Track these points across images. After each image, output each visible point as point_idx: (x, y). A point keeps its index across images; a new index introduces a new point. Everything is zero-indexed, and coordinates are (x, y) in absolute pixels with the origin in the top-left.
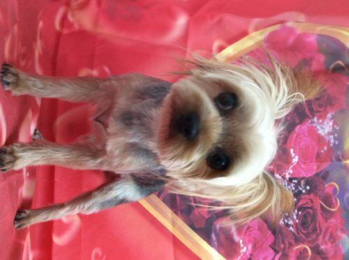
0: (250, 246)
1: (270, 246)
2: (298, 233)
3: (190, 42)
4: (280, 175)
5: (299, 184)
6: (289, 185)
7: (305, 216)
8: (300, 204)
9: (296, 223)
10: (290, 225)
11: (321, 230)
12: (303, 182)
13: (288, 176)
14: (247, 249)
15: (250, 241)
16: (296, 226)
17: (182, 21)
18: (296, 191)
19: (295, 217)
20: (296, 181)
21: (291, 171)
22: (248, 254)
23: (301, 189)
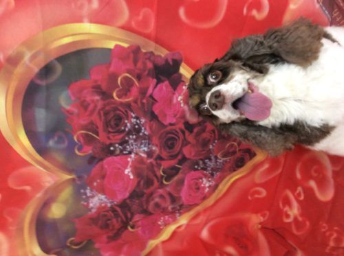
0: (175, 101)
1: (157, 102)
2: (126, 111)
4: (141, 156)
5: (121, 151)
6: (132, 149)
7: (117, 125)
8: (121, 136)
9: (128, 120)
10: (134, 118)
11: (99, 113)
12: (118, 152)
13: (133, 156)
14: (177, 98)
15: (175, 105)
16: (128, 117)
18: (125, 145)
19: (128, 125)
20: (125, 152)
21: (129, 159)
22: (177, 95)
23: (120, 147)
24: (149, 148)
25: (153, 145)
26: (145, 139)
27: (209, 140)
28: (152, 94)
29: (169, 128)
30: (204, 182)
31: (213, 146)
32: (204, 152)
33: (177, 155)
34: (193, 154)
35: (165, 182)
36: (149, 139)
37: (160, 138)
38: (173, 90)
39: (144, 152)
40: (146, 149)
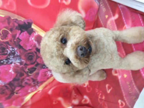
0: (30, 40)
1: (22, 41)
2: (7, 45)
4: (17, 64)
5: (7, 63)
6: (12, 62)
7: (3, 52)
8: (6, 56)
9: (8, 49)
10: (11, 48)
12: (5, 63)
13: (13, 64)
14: (31, 39)
15: (30, 42)
16: (8, 48)
18: (8, 60)
19: (9, 51)
20: (9, 63)
21: (11, 66)
22: (31, 37)
23: (6, 61)
24: (20, 61)
25: (22, 59)
26: (18, 57)
28: (19, 37)
29: (29, 51)
33: (34, 63)
35: (30, 74)
36: (20, 57)
37: (25, 56)
38: (29, 35)
39: (18, 63)
40: (19, 61)
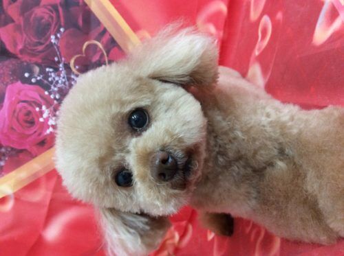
3: (44, 211)
17: (53, 233)
27: (49, 25)
30: (45, 115)
31: (57, 38)
32: (40, 48)
34: (20, 47)
